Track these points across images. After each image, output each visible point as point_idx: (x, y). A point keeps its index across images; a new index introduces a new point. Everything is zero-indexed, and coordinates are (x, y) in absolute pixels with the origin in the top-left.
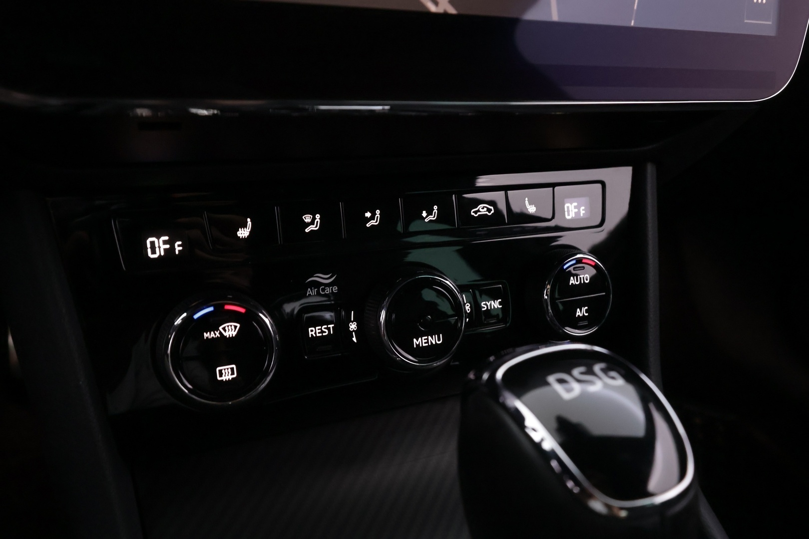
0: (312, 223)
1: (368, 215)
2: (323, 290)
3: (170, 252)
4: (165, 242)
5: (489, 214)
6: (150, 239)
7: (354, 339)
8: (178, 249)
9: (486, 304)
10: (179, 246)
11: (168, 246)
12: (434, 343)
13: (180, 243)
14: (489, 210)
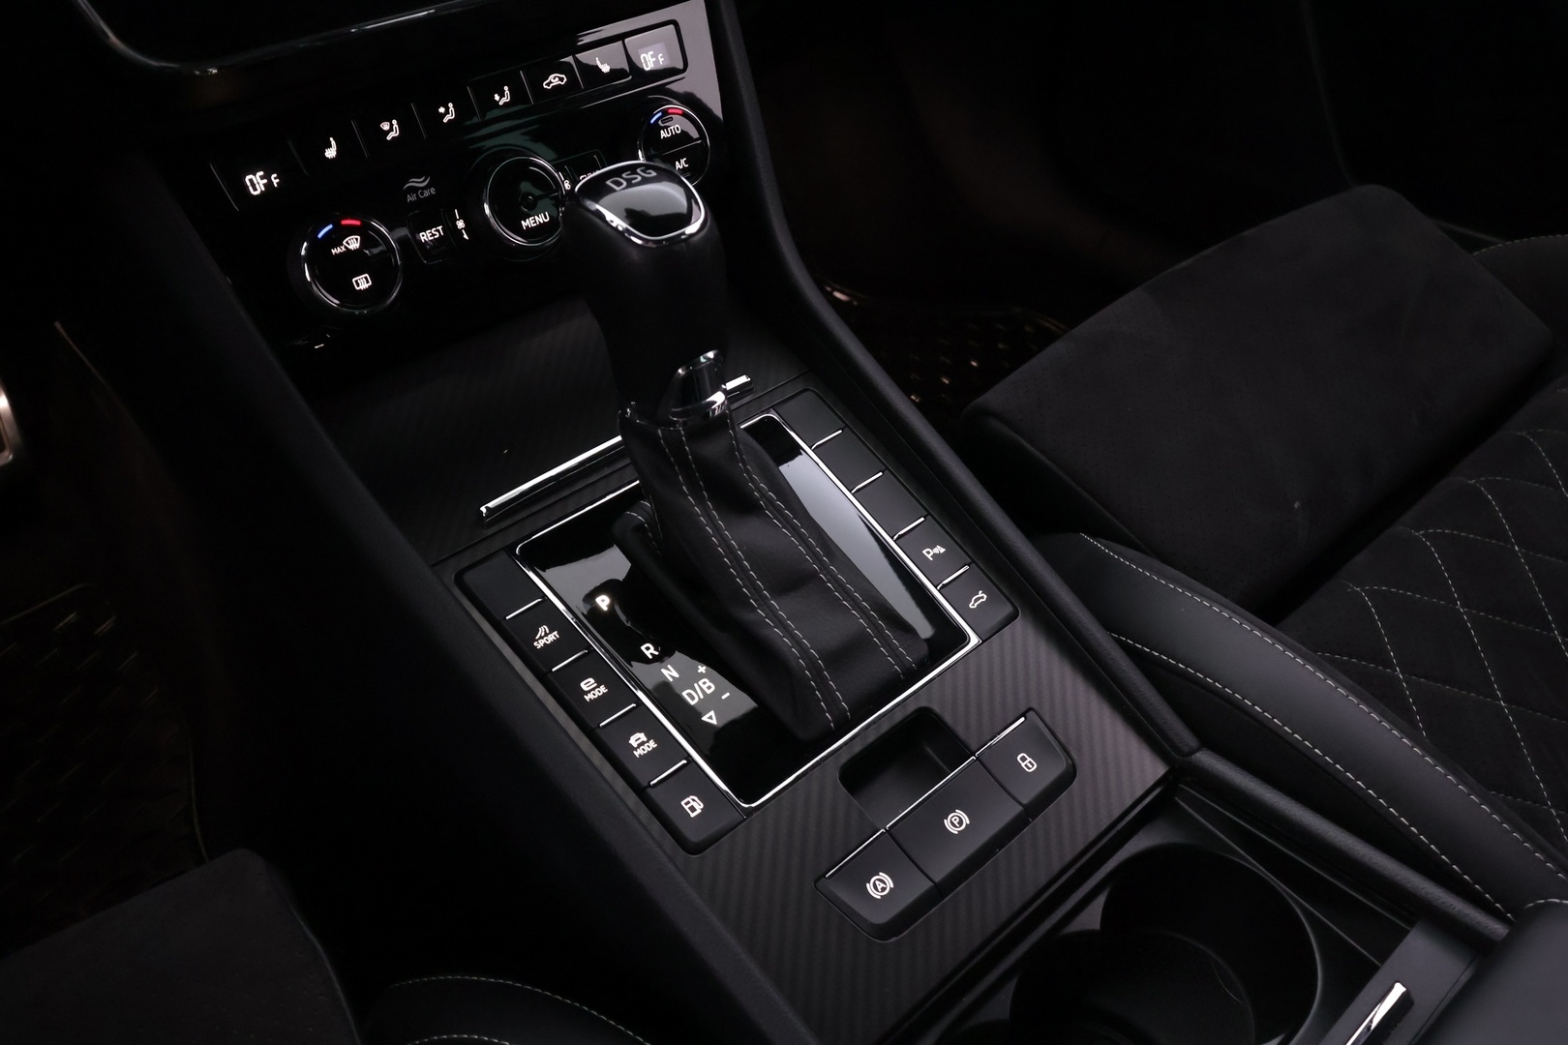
0: (391, 130)
1: (442, 110)
2: (422, 194)
3: (269, 186)
4: (262, 178)
5: (563, 83)
6: (248, 178)
7: (466, 236)
8: (275, 182)
10: (275, 178)
12: (541, 221)
13: (275, 175)
14: (561, 79)
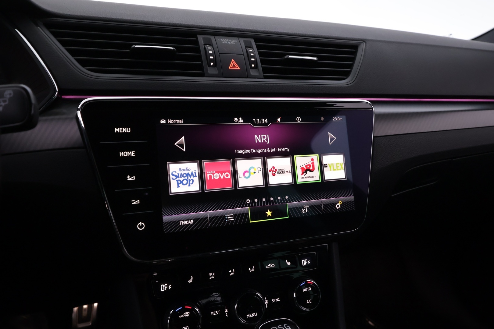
0: (212, 276)
1: (230, 271)
2: (216, 299)
4: (166, 286)
6: (162, 285)
7: (227, 315)
9: (274, 300)
10: (170, 287)
11: (167, 287)
12: (254, 316)
14: (273, 266)
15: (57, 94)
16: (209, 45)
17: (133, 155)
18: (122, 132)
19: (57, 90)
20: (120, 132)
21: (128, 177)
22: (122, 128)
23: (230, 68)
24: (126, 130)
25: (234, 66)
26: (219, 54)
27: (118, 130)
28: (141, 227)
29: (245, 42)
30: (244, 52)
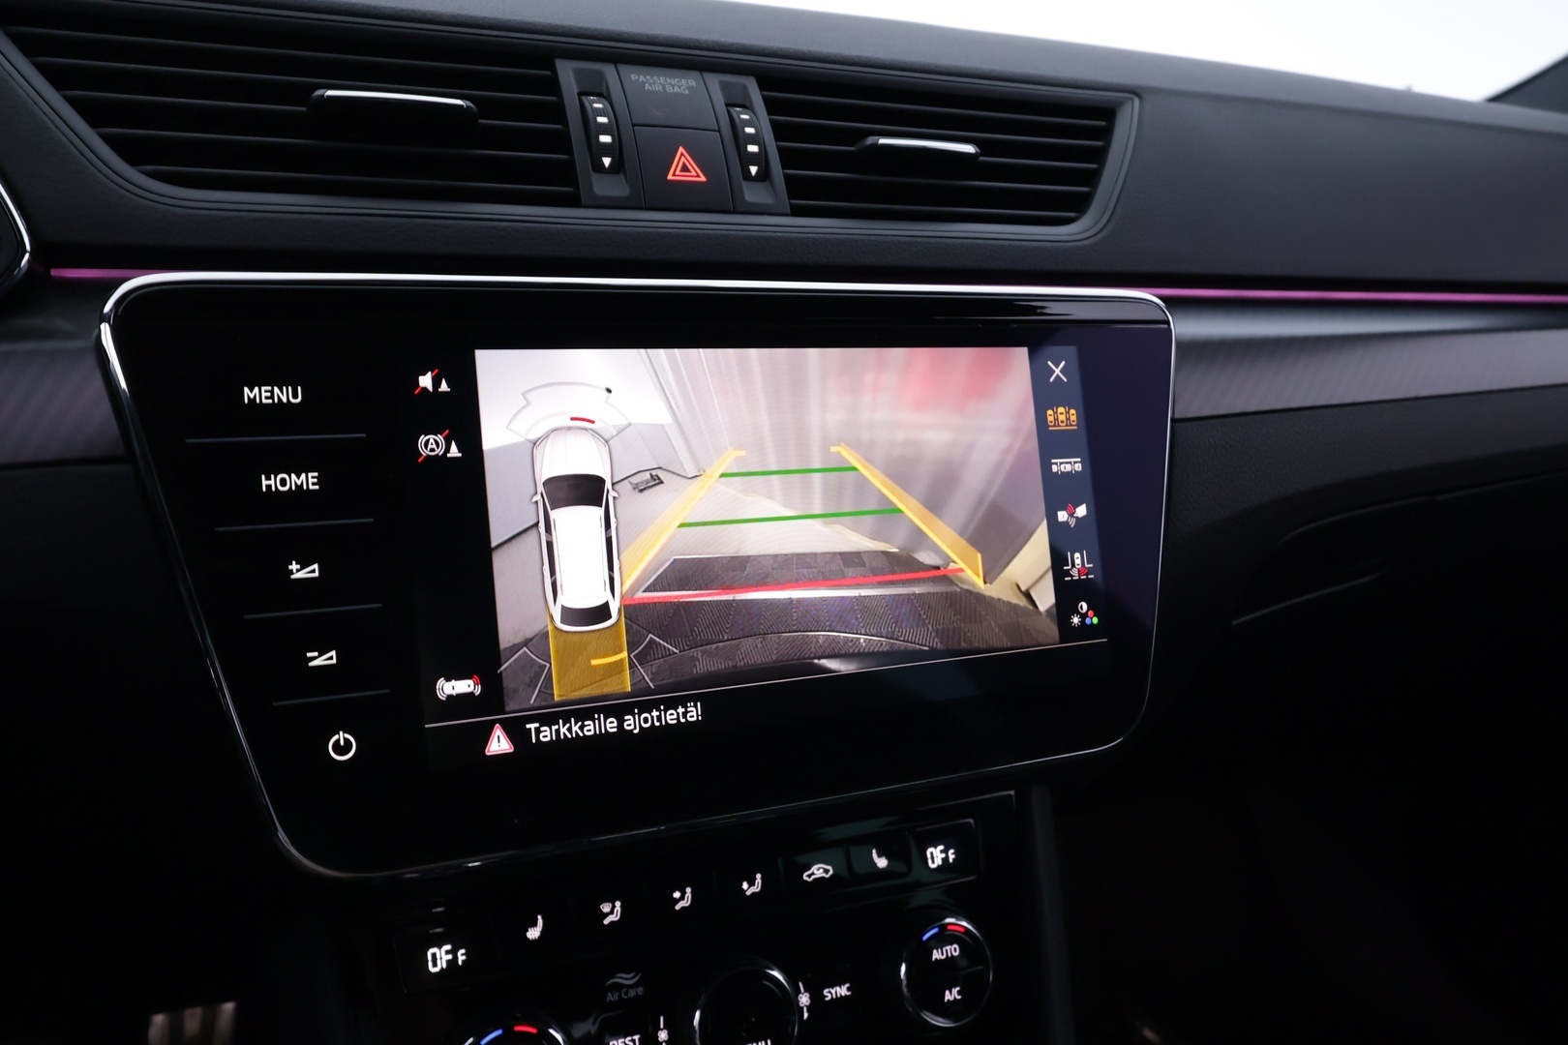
0: (612, 912)
1: (677, 895)
2: (626, 993)
3: (452, 963)
4: (447, 952)
5: (827, 876)
6: (432, 951)
8: (461, 959)
9: (830, 992)
10: (462, 955)
13: (464, 951)
14: (826, 871)
15: (28, 260)
16: (599, 95)
17: (311, 487)
18: (270, 401)
19: (28, 247)
20: (264, 401)
21: (294, 566)
22: (269, 388)
23: (670, 177)
24: (283, 395)
25: (685, 169)
26: (634, 125)
27: (257, 394)
28: (341, 749)
29: (725, 87)
30: (722, 123)
